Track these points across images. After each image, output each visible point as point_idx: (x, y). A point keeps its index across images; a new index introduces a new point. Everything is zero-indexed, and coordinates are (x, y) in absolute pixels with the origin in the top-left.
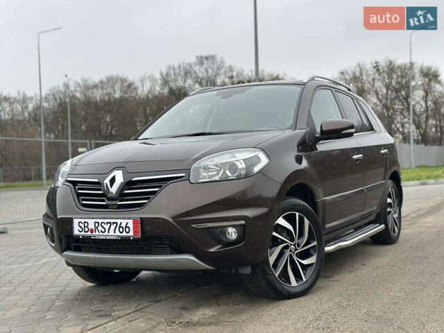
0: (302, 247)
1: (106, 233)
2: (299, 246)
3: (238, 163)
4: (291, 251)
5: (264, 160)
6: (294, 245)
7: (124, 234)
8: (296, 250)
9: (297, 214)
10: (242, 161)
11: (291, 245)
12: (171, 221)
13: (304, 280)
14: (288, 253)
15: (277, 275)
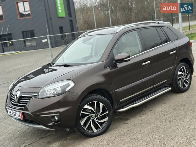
0: (100, 115)
1: (15, 116)
2: (97, 115)
3: (57, 89)
4: (93, 118)
5: (72, 84)
6: (95, 115)
7: (19, 117)
8: (96, 117)
9: (96, 102)
10: (59, 88)
11: (93, 115)
12: (31, 114)
13: (101, 128)
14: (91, 119)
15: (85, 129)
